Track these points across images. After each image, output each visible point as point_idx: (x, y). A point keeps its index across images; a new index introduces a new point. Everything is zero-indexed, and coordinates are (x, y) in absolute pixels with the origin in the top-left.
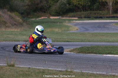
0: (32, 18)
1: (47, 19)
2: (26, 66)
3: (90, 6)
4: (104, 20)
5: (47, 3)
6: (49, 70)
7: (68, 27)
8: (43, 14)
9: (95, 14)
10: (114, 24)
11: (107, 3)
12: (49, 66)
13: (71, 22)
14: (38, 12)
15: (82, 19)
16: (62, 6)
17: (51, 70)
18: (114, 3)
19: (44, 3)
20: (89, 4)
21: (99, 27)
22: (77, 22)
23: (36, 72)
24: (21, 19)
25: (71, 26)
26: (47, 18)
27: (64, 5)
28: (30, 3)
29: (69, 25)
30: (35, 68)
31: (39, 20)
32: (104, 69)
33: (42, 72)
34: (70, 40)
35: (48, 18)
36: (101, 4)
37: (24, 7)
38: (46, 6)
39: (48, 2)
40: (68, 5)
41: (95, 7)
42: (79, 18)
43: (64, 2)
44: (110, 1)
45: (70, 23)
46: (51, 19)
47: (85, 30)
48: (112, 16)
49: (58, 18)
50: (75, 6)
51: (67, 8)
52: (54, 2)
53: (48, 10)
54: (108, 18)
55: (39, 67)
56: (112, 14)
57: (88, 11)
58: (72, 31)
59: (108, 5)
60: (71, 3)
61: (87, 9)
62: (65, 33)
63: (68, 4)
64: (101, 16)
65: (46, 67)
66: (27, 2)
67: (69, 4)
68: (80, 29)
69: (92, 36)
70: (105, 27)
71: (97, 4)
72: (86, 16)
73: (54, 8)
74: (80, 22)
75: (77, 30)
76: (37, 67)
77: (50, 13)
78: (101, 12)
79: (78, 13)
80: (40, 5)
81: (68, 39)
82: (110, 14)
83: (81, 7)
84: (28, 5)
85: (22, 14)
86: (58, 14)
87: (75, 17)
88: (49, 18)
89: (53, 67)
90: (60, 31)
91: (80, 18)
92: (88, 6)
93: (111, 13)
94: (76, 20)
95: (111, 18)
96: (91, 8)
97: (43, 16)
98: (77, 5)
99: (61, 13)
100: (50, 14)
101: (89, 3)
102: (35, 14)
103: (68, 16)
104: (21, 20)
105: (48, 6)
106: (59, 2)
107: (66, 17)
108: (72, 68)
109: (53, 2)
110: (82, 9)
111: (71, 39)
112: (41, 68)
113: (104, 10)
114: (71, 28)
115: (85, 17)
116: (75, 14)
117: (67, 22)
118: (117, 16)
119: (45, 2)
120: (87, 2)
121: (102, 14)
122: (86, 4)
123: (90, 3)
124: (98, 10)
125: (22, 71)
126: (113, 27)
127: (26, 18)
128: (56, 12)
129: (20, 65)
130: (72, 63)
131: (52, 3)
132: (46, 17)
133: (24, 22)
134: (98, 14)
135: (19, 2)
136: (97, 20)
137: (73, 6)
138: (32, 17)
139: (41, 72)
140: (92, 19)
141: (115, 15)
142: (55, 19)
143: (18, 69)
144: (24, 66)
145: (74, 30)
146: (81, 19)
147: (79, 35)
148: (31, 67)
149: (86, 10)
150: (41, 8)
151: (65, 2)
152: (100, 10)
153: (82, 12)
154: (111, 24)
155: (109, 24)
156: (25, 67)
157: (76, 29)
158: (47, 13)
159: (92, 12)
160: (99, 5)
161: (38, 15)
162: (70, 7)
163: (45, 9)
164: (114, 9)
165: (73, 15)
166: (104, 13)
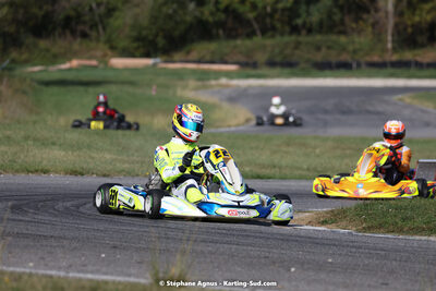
0: (27, 62)
1: (95, 67)
3: (292, 13)
4: (358, 77)
8: (77, 44)
9: (318, 49)
10: (407, 99)
13: (211, 86)
15: (259, 72)
16: (164, 9)
22: (238, 86)
26: (94, 62)
27: (175, 6)
35: (102, 66)
38: (91, 9)
40: (192, 6)
41: (315, 15)
42: (243, 65)
45: (205, 87)
48: (395, 58)
49: (147, 67)
50: (228, 9)
51: (189, 19)
53: (100, 28)
54: (379, 67)
56: (394, 49)
58: (229, 126)
59: (377, 10)
64: (345, 57)
69: (339, 152)
70: (369, 112)
72: (278, 59)
73: (124, 20)
74: (250, 87)
75: (248, 121)
77: (109, 41)
78: (343, 39)
79: (239, 42)
82: (385, 50)
83: (251, 16)
87: (226, 63)
88: (106, 64)
91: (249, 66)
92: (284, 10)
93: (390, 45)
94: (229, 75)
95: (390, 70)
96: (299, 21)
97: (75, 55)
98: (236, 6)
99: (161, 42)
100: (112, 48)
102: (43, 44)
103: (194, 55)
105: (102, 9)
107: (181, 62)
110: (256, 26)
113: (360, 32)
114: (216, 115)
115: (272, 64)
116: (224, 46)
117: (192, 83)
118: (419, 59)
121: (351, 48)
126: (406, 112)
128: (138, 39)
132: (90, 58)
134: (329, 48)
136: (325, 76)
137: (218, 10)
138: (24, 56)
140: (305, 74)
141: (408, 55)
142: (135, 70)
145: (234, 122)
146: (253, 72)
149: (274, 28)
150: (68, 19)
152: (339, 33)
153: (258, 39)
154: (396, 98)
155: (386, 98)
157: (242, 119)
158: (98, 40)
159: (303, 38)
160: (335, 10)
161: (55, 50)
162: (202, 13)
163: (84, 23)
164: (405, 29)
165: (213, 53)
166: (357, 46)
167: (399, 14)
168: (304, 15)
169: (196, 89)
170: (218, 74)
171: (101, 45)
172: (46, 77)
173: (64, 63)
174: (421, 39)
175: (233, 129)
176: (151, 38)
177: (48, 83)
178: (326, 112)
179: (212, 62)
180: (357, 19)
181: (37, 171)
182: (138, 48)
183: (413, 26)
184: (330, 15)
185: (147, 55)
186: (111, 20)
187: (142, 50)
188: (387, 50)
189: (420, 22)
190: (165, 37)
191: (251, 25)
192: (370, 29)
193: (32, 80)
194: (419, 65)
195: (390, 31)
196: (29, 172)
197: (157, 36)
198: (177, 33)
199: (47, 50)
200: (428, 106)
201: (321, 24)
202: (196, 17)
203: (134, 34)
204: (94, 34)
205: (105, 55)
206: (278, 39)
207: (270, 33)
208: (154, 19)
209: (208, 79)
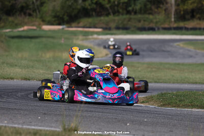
1: (36, 30)
3: (127, 4)
8: (27, 19)
9: (140, 21)
10: (181, 44)
13: (90, 39)
15: (112, 32)
16: (67, 3)
22: (102, 39)
26: (35, 28)
31: (19, 31)
35: (38, 29)
38: (33, 3)
41: (138, 5)
42: (105, 29)
45: (86, 39)
46: (44, 30)
48: (175, 25)
49: (59, 30)
50: (97, 3)
51: (79, 7)
53: (37, 11)
54: (168, 30)
56: (175, 21)
59: (167, 3)
64: (152, 25)
68: (111, 53)
69: (149, 69)
70: (164, 51)
72: (121, 26)
73: (49, 8)
74: (107, 39)
75: (107, 55)
77: (41, 18)
78: (151, 17)
79: (102, 18)
82: (170, 22)
83: (108, 6)
86: (59, 20)
87: (96, 28)
88: (40, 28)
91: (107, 29)
92: (123, 3)
93: (173, 20)
94: (98, 33)
95: (173, 31)
96: (130, 8)
97: (26, 24)
99: (66, 18)
100: (43, 21)
102: (11, 19)
103: (81, 24)
105: (38, 3)
107: (76, 27)
110: (110, 11)
113: (159, 13)
115: (118, 28)
116: (95, 20)
117: (81, 37)
118: (187, 26)
121: (155, 21)
124: (145, 12)
126: (181, 51)
128: (56, 16)
132: (33, 25)
134: (144, 21)
136: (143, 34)
137: (92, 3)
138: (2, 25)
140: (134, 33)
141: (182, 24)
142: (54, 31)
145: (100, 55)
149: (118, 12)
150: (22, 7)
152: (150, 14)
153: (111, 17)
154: (176, 44)
155: (172, 44)
158: (36, 17)
159: (133, 16)
160: (148, 3)
161: (16, 21)
162: (85, 5)
163: (30, 9)
164: (180, 12)
165: (90, 23)
166: (158, 20)
167: (177, 5)
168: (133, 6)
169: (83, 40)
170: (93, 33)
171: (38, 20)
172: (12, 34)
173: (21, 27)
174: (188, 17)
175: (100, 59)
176: (61, 16)
177: (13, 37)
178: (143, 51)
179: (90, 27)
180: (158, 7)
181: (8, 78)
182: (55, 21)
183: (184, 11)
184: (145, 5)
185: (59, 24)
186: (43, 8)
187: (57, 22)
188: (172, 22)
189: (187, 9)
190: (67, 16)
191: (108, 10)
192: (164, 12)
193: (6, 36)
194: (187, 29)
195: (173, 13)
196: (4, 78)
197: (64, 15)
198: (73, 14)
199: (13, 22)
200: (191, 48)
201: (141, 9)
202: (82, 7)
203: (53, 14)
204: (35, 14)
205: (40, 24)
206: (121, 17)
207: (117, 14)
208: (63, 7)
209: (88, 35)
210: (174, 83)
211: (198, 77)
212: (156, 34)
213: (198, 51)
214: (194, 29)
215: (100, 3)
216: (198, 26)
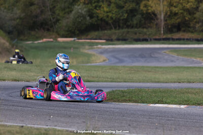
0: (27, 40)
1: (52, 42)
2: (17, 123)
3: (126, 20)
4: (151, 44)
5: (52, 15)
6: (55, 130)
7: (89, 56)
8: (46, 33)
9: (136, 34)
10: (167, 52)
11: (155, 15)
12: (56, 124)
13: (94, 48)
14: (36, 30)
15: (113, 43)
16: (78, 19)
17: (59, 131)
18: (167, 15)
19: (48, 15)
20: (125, 17)
21: (142, 56)
22: (104, 48)
23: (34, 133)
24: (7, 41)
25: (94, 55)
26: (52, 40)
27: (82, 18)
28: (23, 15)
29: (90, 52)
30: (31, 127)
31: (39, 43)
32: (149, 129)
33: (44, 134)
34: (92, 79)
35: (55, 41)
36: (144, 16)
37: (13, 21)
38: (51, 20)
39: (54, 13)
40: (88, 18)
41: (135, 21)
42: (107, 40)
43: (81, 13)
44: (160, 12)
45: (92, 49)
46: (59, 42)
47: (117, 61)
48: (164, 37)
49: (71, 41)
50: (102, 20)
51: (87, 23)
52: (65, 13)
53: (54, 27)
54: (158, 40)
55: (38, 125)
56: (164, 33)
57: (122, 28)
58: (96, 63)
59: (157, 19)
60: (95, 15)
61: (121, 25)
62: (82, 66)
63: (89, 16)
64: (146, 37)
65: (50, 126)
66: (18, 12)
67: (91, 16)
68: (109, 60)
69: (129, 72)
70: (152, 57)
71: (139, 16)
72: (120, 38)
73: (64, 23)
74: (109, 48)
75: (104, 61)
76: (36, 126)
77: (57, 32)
78: (145, 30)
79: (106, 32)
80: (41, 18)
81: (88, 77)
82: (160, 34)
83: (110, 22)
84: (20, 18)
85: (9, 33)
86: (71, 33)
87: (101, 39)
88: (56, 40)
89: (63, 125)
90: (75, 63)
91: (110, 40)
92: (123, 19)
93: (162, 32)
94: (102, 44)
95: (162, 41)
97: (45, 37)
98: (105, 18)
99: (77, 32)
100: (59, 34)
101: (124, 15)
102: (33, 33)
103: (89, 37)
104: (7, 44)
105: (54, 20)
106: (73, 12)
107: (84, 39)
108: (96, 128)
109: (63, 12)
110: (112, 26)
111: (93, 77)
112: (42, 126)
113: (151, 27)
114: (93, 58)
115: (118, 40)
116: (100, 33)
117: (87, 47)
118: (173, 37)
119: (50, 13)
120: (121, 14)
121: (148, 33)
122: (121, 16)
123: (126, 15)
124: (140, 27)
125: (9, 132)
127: (16, 40)
128: (68, 31)
129: (5, 121)
130: (96, 119)
131: (61, 14)
132: (50, 38)
133: (13, 47)
134: (140, 33)
135: (4, 12)
136: (138, 44)
137: (98, 19)
138: (26, 38)
139: (41, 134)
140: (131, 43)
141: (169, 36)
142: (67, 42)
143: (3, 128)
144: (12, 124)
145: (99, 61)
147: (108, 71)
148: (24, 125)
149: (119, 26)
150: (42, 24)
151: (83, 12)
152: (143, 28)
153: (113, 31)
154: (163, 51)
155: (159, 51)
156: (14, 124)
157: (102, 60)
158: (53, 31)
159: (129, 30)
160: (142, 19)
161: (37, 35)
162: (93, 21)
163: (48, 25)
164: (168, 26)
165: (97, 36)
166: (150, 32)
167: (166, 20)
168: (130, 22)
169: (89, 49)
170: (97, 44)
171: (54, 33)
173: (40, 40)
174: (175, 30)
175: (97, 64)
176: (73, 31)
178: (136, 57)
179: (96, 39)
180: (150, 23)
182: (68, 34)
183: (171, 25)
184: (140, 22)
185: (71, 37)
189: (173, 23)
190: (78, 30)
192: (155, 26)
195: (162, 28)
197: (75, 30)
198: (82, 28)
199: (34, 35)
200: (175, 55)
201: (137, 24)
202: (90, 22)
203: (66, 29)
204: (52, 29)
205: (56, 37)
207: (118, 28)
208: (74, 23)
209: (94, 45)
210: (139, 82)
211: (165, 77)
212: (148, 44)
213: (180, 57)
214: (179, 39)
215: (104, 20)
216: (182, 37)
